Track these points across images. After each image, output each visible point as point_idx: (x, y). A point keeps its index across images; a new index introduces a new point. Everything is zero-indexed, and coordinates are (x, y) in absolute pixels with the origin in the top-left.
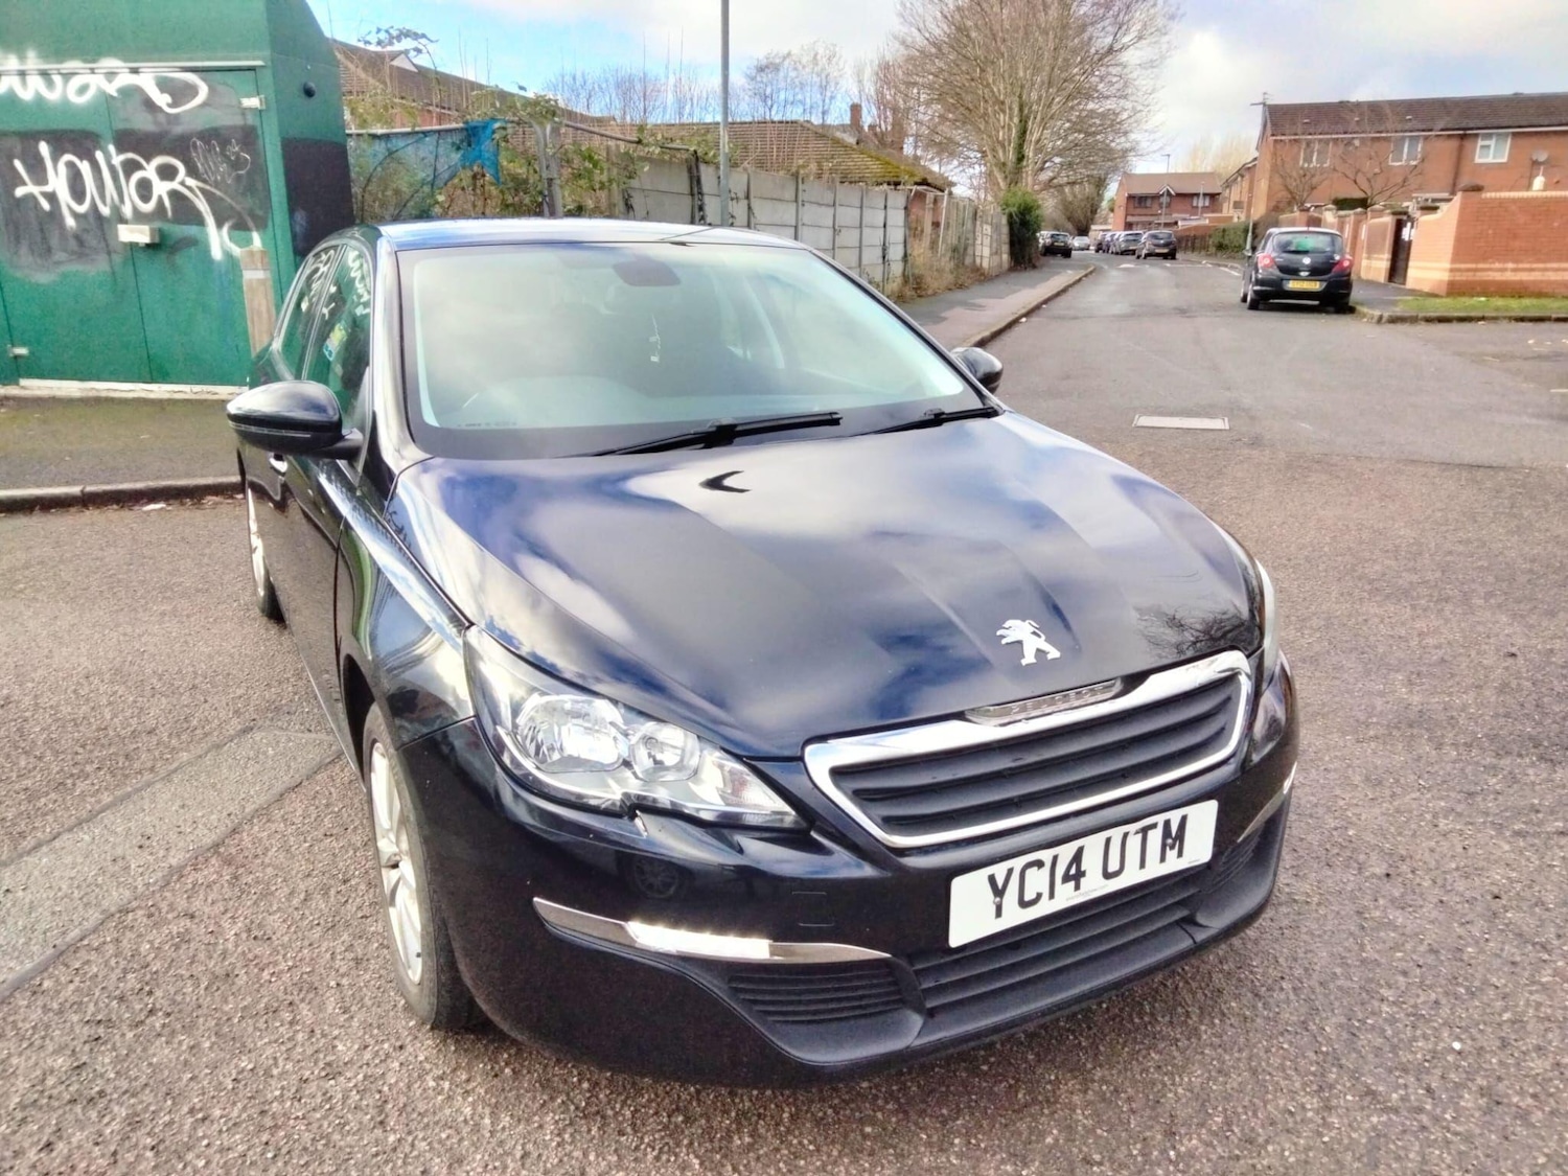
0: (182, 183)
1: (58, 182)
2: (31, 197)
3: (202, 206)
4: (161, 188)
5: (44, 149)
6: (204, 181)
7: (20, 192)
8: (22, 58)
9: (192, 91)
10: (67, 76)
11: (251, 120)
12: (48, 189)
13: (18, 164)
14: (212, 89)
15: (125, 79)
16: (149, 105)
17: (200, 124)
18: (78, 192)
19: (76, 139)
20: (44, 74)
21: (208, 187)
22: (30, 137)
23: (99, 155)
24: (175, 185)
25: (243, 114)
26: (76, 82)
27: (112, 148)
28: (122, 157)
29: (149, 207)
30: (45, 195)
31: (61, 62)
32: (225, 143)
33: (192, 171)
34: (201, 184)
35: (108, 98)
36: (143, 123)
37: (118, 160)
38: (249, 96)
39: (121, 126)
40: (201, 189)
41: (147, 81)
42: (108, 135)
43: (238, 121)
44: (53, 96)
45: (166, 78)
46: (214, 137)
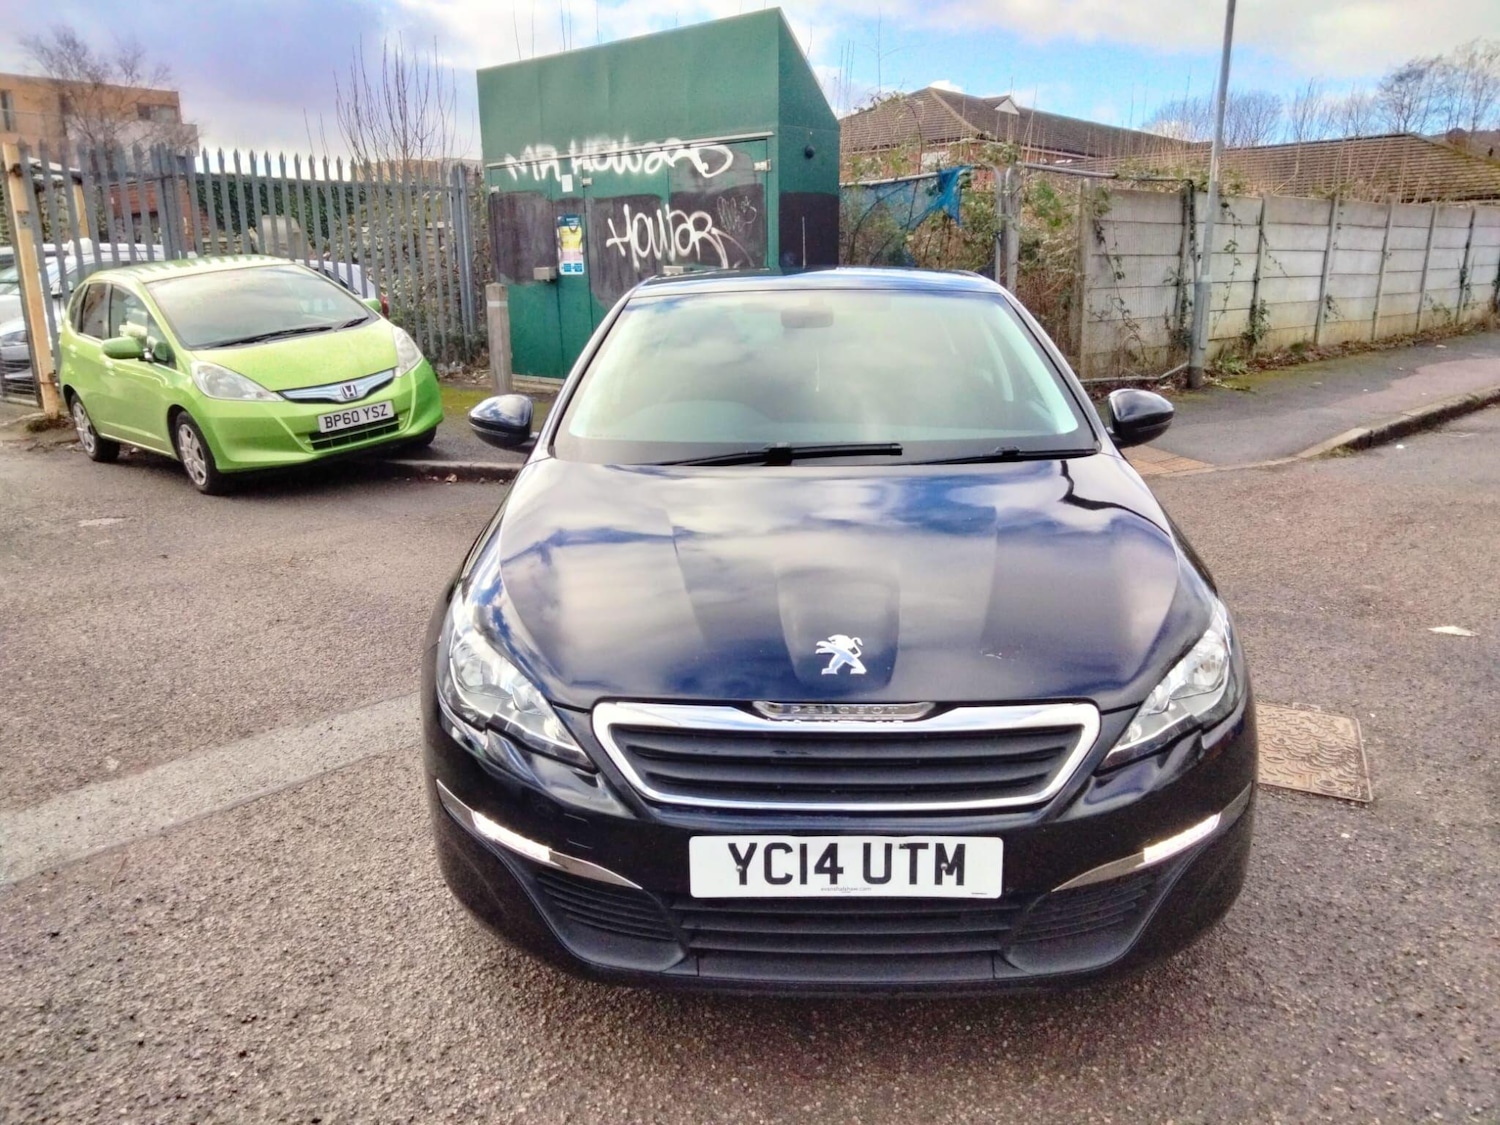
0: (709, 233)
1: (632, 235)
2: (615, 245)
3: (721, 250)
4: (695, 237)
5: (626, 209)
6: (723, 230)
7: (609, 242)
8: (620, 143)
9: (722, 158)
10: (646, 154)
11: (760, 180)
12: (626, 240)
13: (610, 221)
14: (736, 157)
15: (681, 153)
16: (695, 172)
17: (725, 186)
18: (643, 243)
19: (645, 203)
20: (632, 154)
21: (725, 235)
22: (619, 201)
23: (659, 213)
24: (703, 234)
25: (755, 176)
26: (651, 158)
27: (667, 207)
28: (673, 214)
29: (685, 252)
30: (622, 243)
31: (643, 144)
32: (740, 199)
33: (717, 224)
34: (721, 233)
35: (669, 168)
36: (689, 186)
37: (670, 216)
38: (760, 161)
39: (674, 189)
40: (720, 236)
41: (694, 155)
42: (666, 197)
43: (749, 181)
44: (635, 170)
45: (708, 151)
46: (733, 194)
